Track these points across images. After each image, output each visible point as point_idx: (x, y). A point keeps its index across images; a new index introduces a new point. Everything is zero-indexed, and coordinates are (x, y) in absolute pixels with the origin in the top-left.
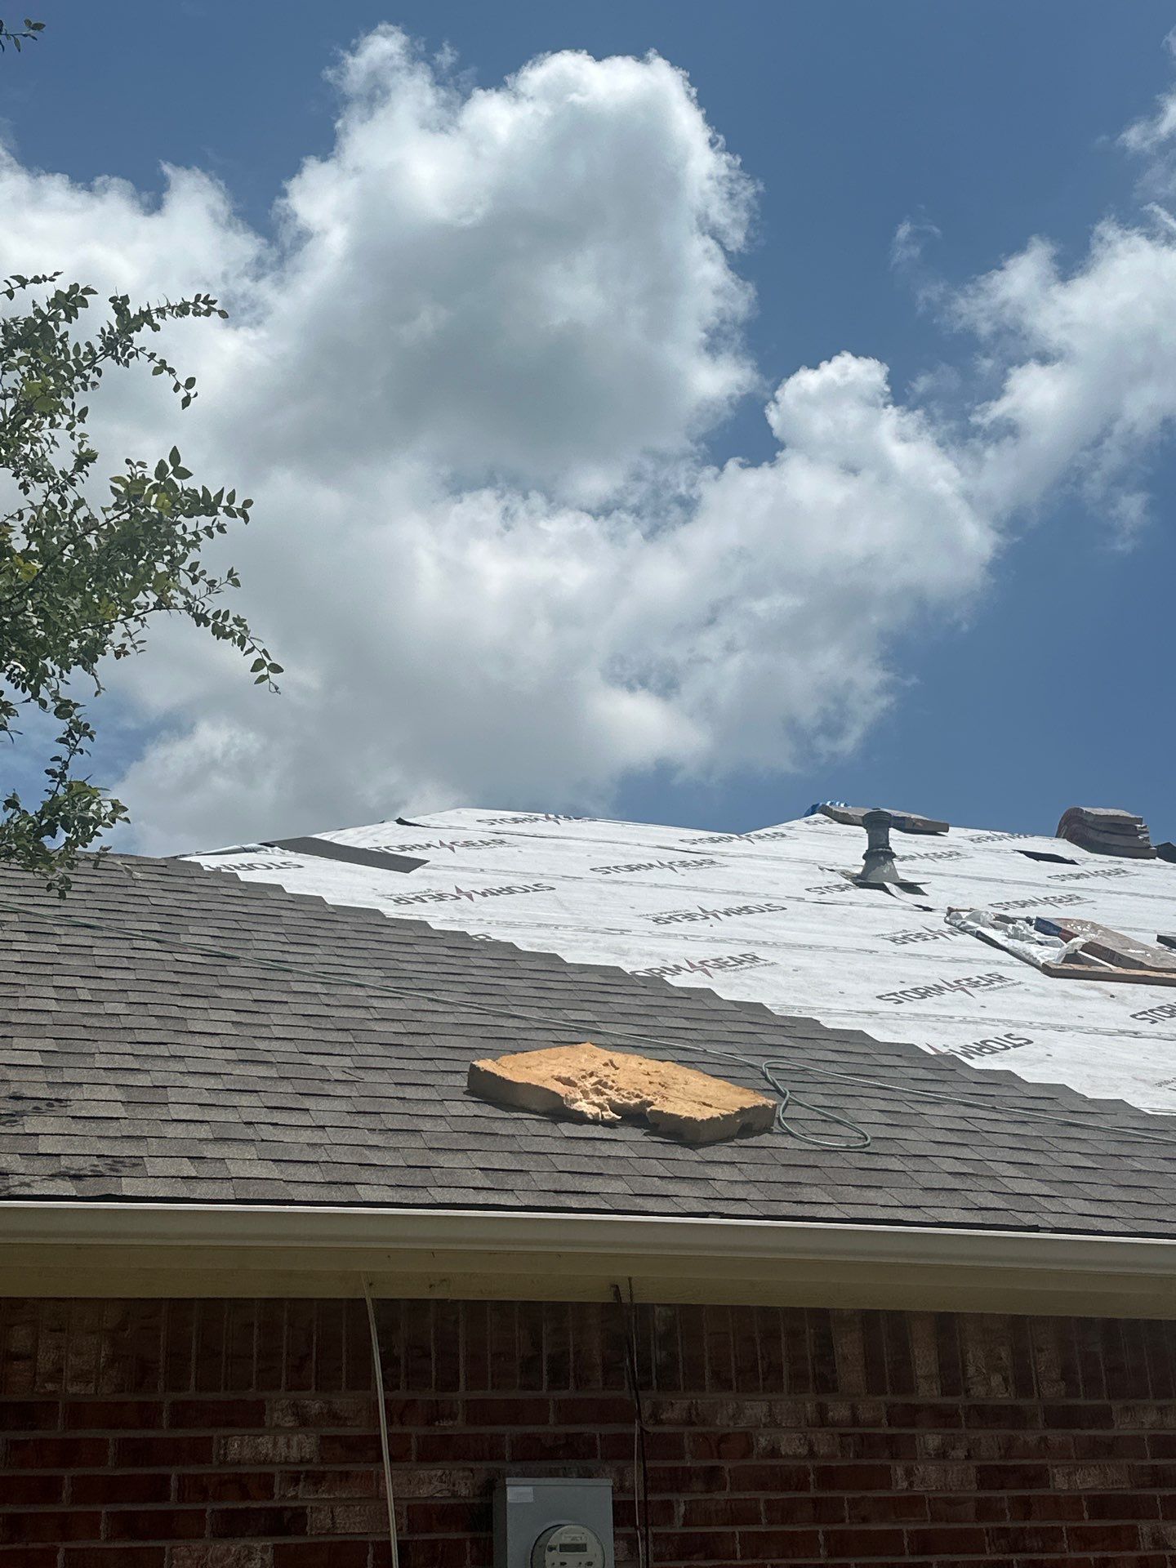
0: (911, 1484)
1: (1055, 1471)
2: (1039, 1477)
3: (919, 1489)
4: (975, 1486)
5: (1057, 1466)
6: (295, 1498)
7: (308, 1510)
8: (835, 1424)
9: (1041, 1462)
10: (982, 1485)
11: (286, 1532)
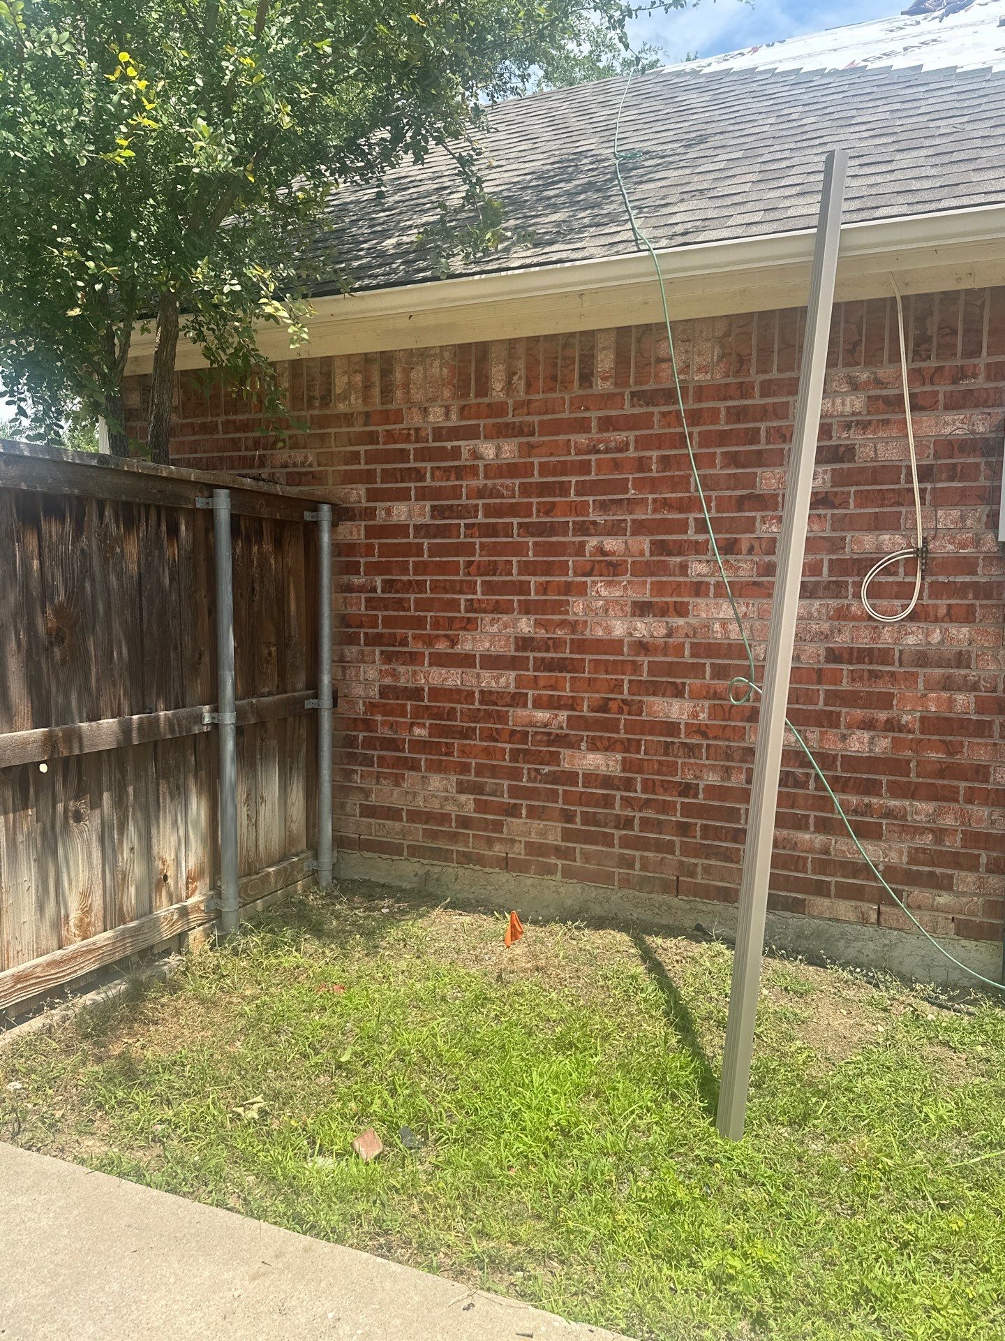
6: (848, 438)
7: (857, 447)
11: (841, 460)
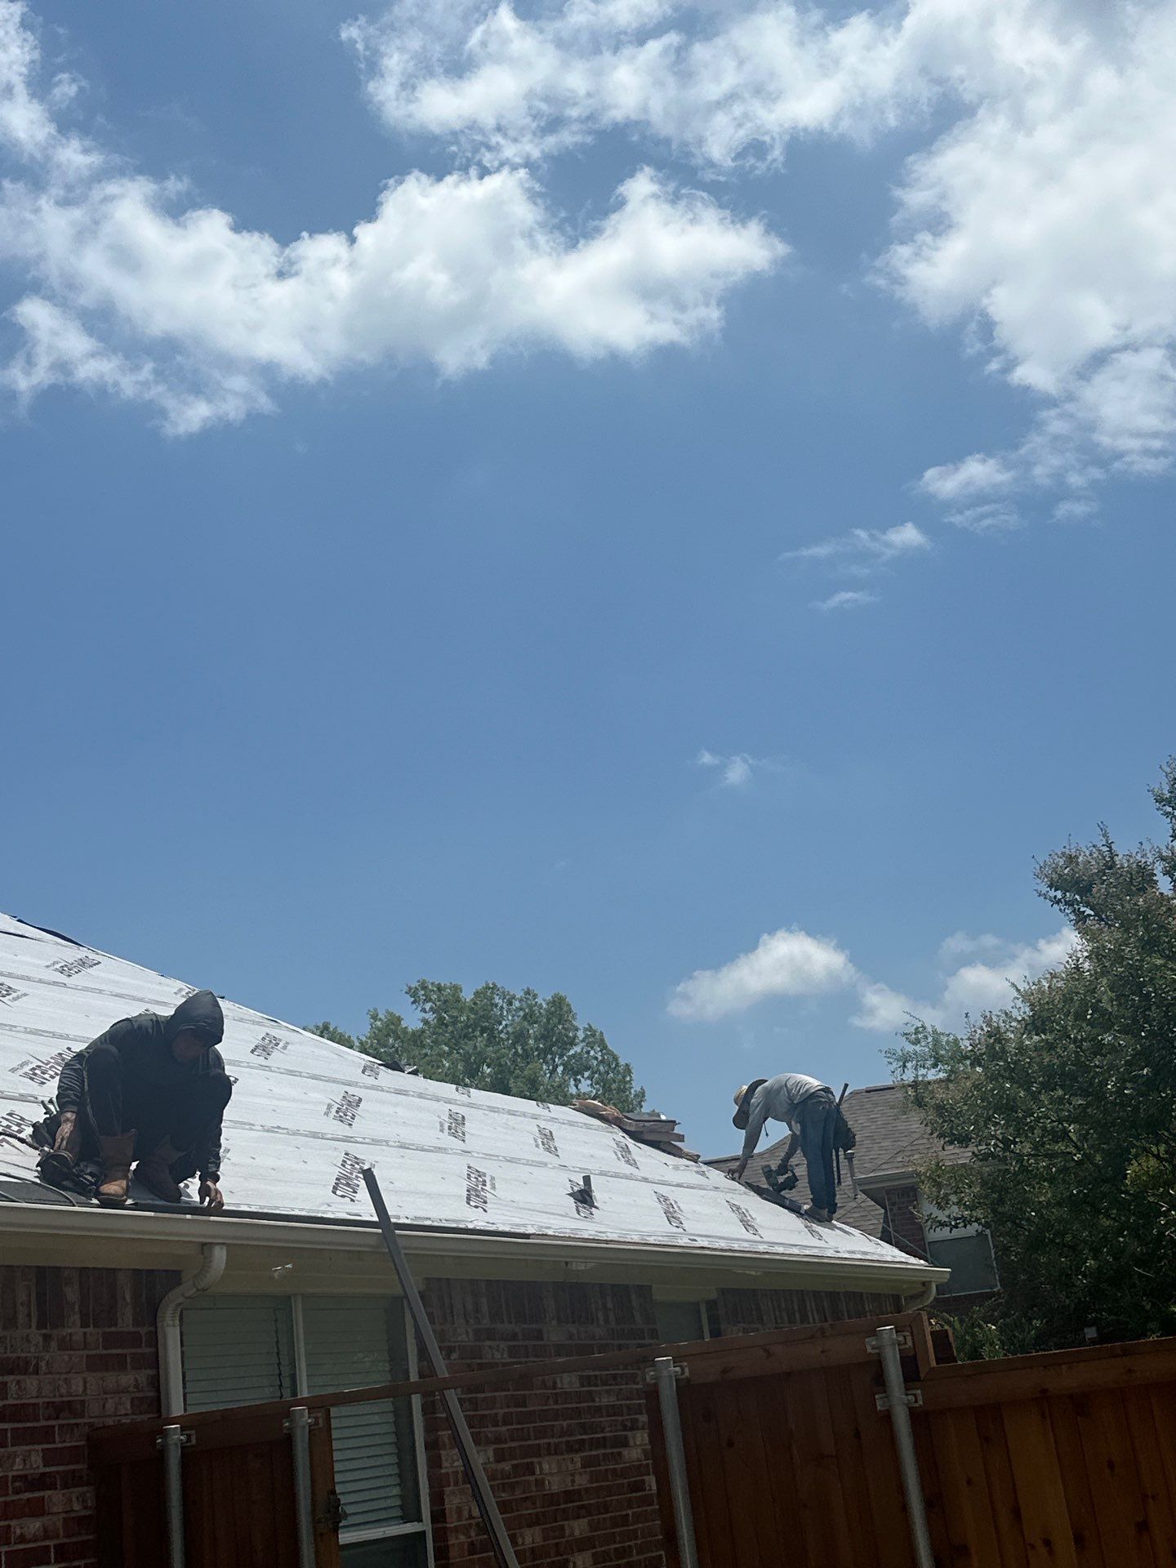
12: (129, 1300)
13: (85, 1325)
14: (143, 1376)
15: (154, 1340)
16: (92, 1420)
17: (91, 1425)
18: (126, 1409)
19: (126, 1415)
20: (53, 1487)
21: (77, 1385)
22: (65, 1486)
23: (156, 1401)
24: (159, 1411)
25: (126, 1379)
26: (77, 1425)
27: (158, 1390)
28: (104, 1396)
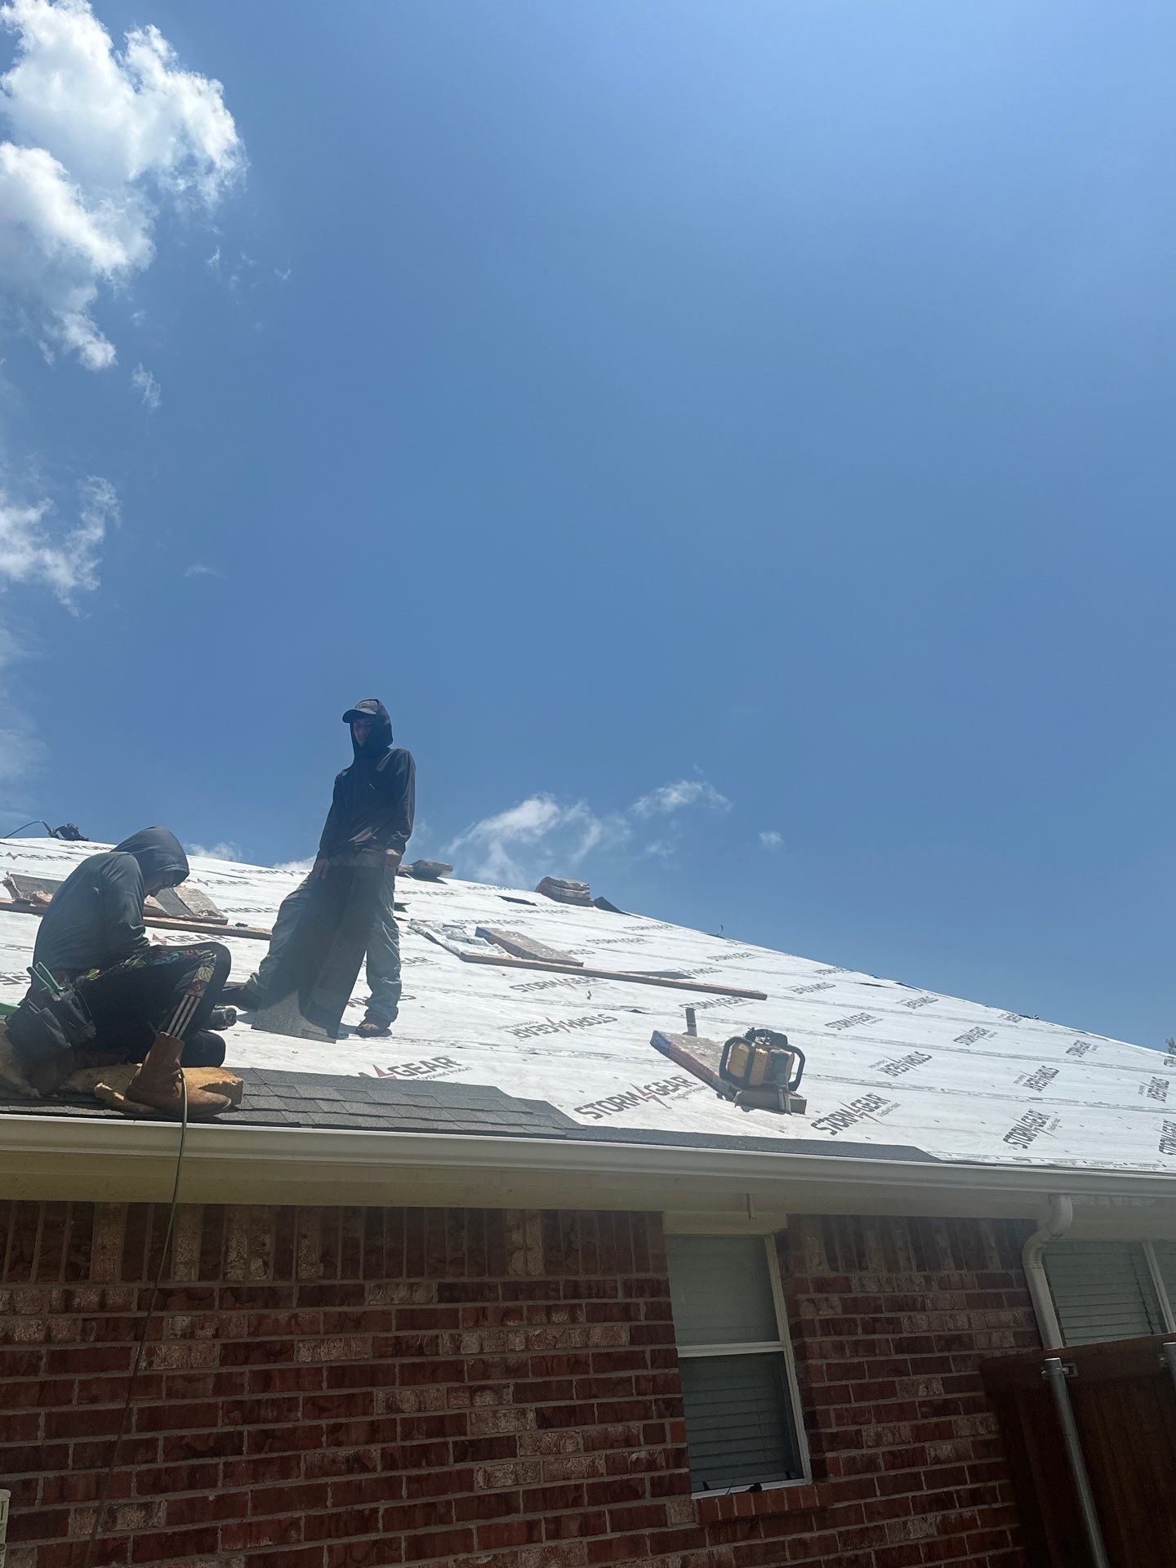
0: (150, 1364)
1: (301, 1345)
2: (284, 1352)
3: (159, 1367)
4: (217, 1362)
5: (302, 1341)
8: (79, 1310)
9: (289, 1338)
10: (224, 1361)
12: (994, 1246)
13: (958, 1267)
14: (1020, 1312)
15: (1024, 1280)
16: (981, 1352)
17: (980, 1356)
18: (1010, 1342)
19: (1011, 1347)
20: (956, 1412)
21: (962, 1320)
22: (967, 1412)
23: (1037, 1336)
24: (1041, 1344)
25: (1005, 1316)
26: (969, 1356)
27: (1037, 1326)
28: (989, 1331)
